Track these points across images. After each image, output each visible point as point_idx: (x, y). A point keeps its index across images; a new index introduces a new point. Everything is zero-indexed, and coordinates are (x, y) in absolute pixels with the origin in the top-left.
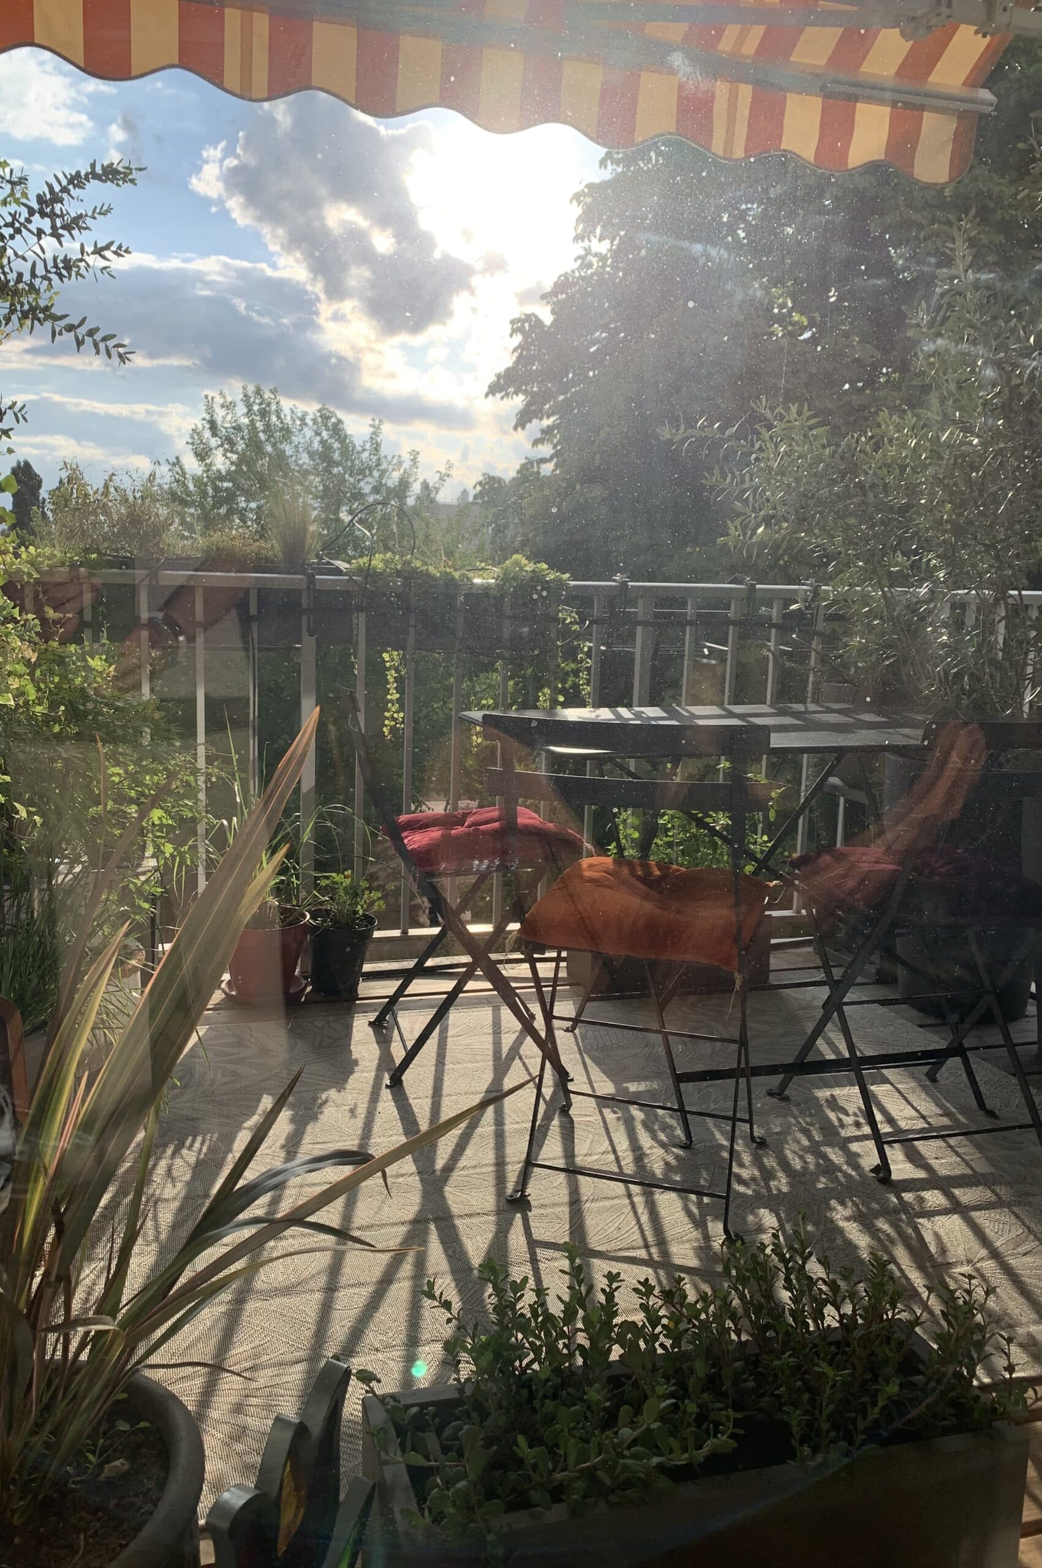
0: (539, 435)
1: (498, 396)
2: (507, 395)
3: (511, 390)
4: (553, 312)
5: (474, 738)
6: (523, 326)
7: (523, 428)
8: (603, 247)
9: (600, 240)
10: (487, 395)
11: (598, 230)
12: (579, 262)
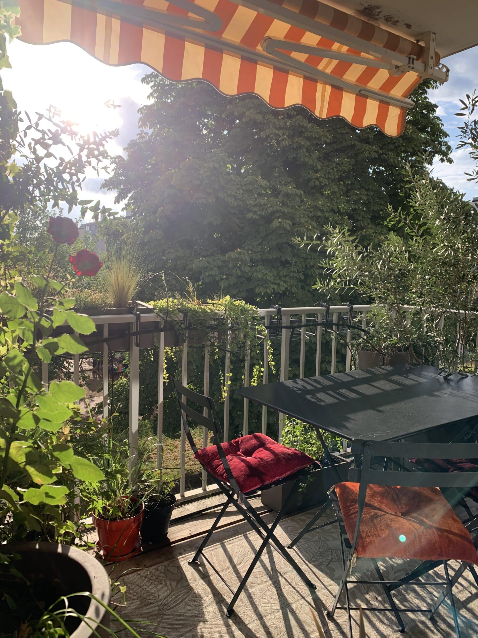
0: (124, 206)
1: (106, 189)
2: (109, 189)
3: (111, 187)
4: (129, 156)
5: (224, 393)
6: (115, 160)
7: (119, 203)
8: (150, 131)
9: (150, 128)
10: (101, 188)
11: (149, 124)
12: (139, 136)
